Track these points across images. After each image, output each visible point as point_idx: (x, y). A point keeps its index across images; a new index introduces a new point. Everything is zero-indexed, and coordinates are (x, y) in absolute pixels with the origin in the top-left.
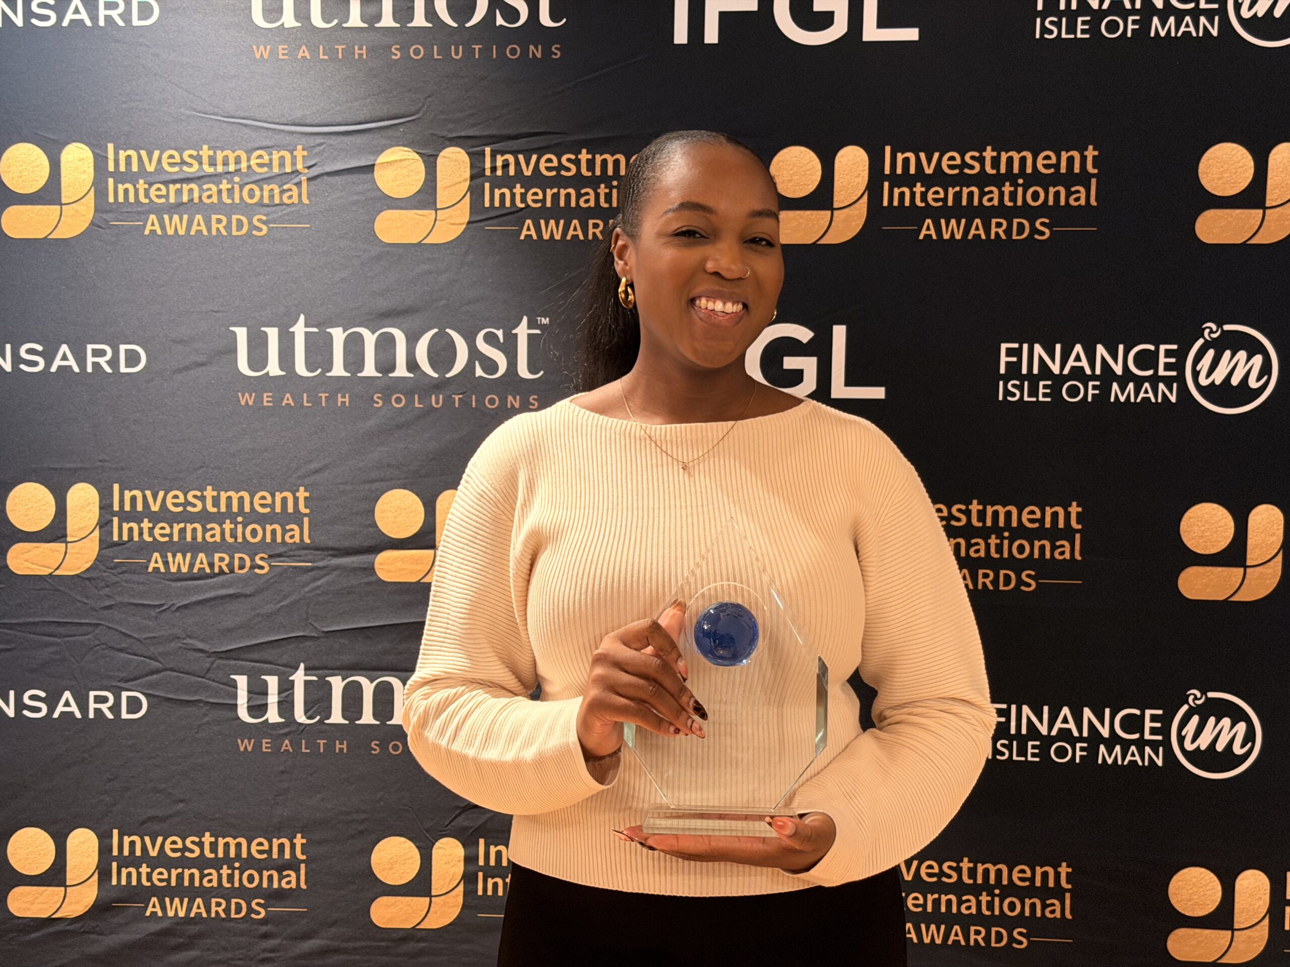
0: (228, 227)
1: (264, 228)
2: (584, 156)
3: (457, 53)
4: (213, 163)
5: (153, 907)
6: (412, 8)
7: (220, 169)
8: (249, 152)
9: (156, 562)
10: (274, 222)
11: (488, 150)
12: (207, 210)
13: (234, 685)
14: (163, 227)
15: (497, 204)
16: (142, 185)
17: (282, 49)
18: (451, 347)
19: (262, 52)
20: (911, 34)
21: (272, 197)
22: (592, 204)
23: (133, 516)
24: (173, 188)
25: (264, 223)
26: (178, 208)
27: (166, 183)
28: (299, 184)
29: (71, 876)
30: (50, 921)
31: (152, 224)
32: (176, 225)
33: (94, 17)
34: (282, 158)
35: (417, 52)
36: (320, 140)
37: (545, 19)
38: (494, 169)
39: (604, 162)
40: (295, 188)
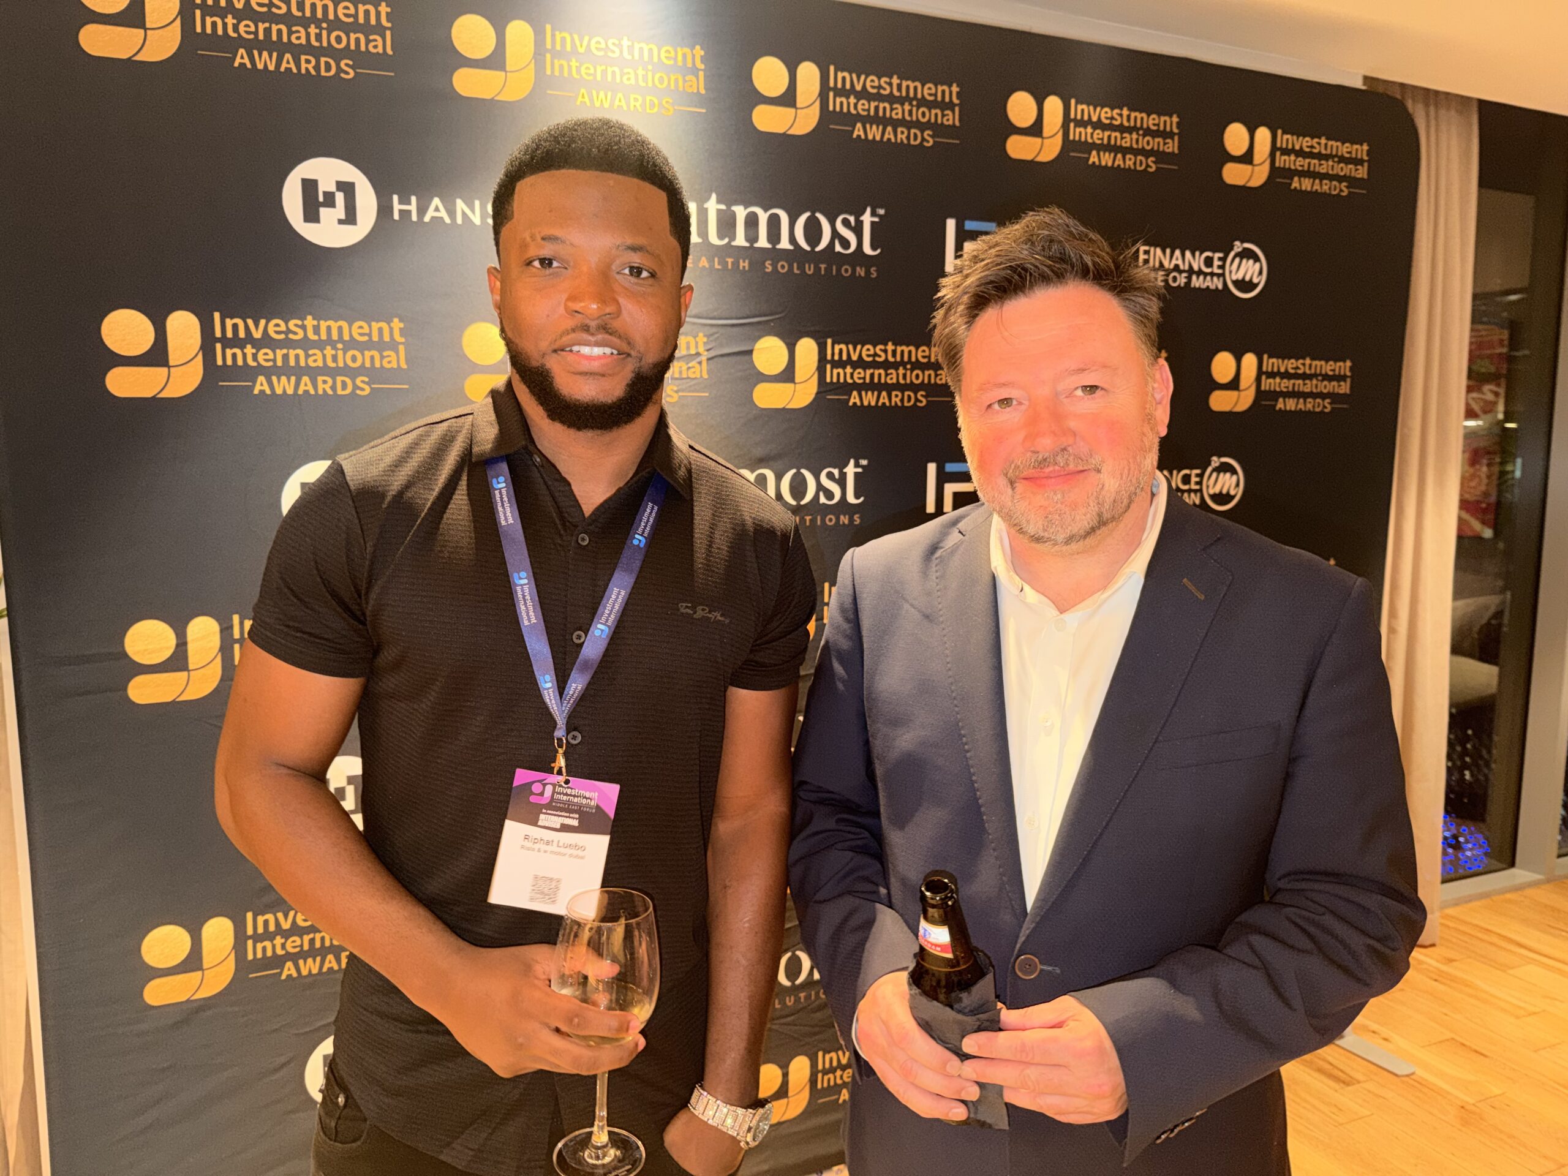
1: (675, 395)
2: (890, 347)
3: (810, 269)
6: (779, 234)
10: (683, 391)
11: (829, 341)
15: (835, 380)
18: (804, 481)
21: (681, 372)
22: (894, 381)
25: (677, 392)
28: (700, 363)
35: (783, 267)
36: (716, 330)
37: (867, 250)
38: (833, 354)
39: (902, 352)
40: (697, 366)
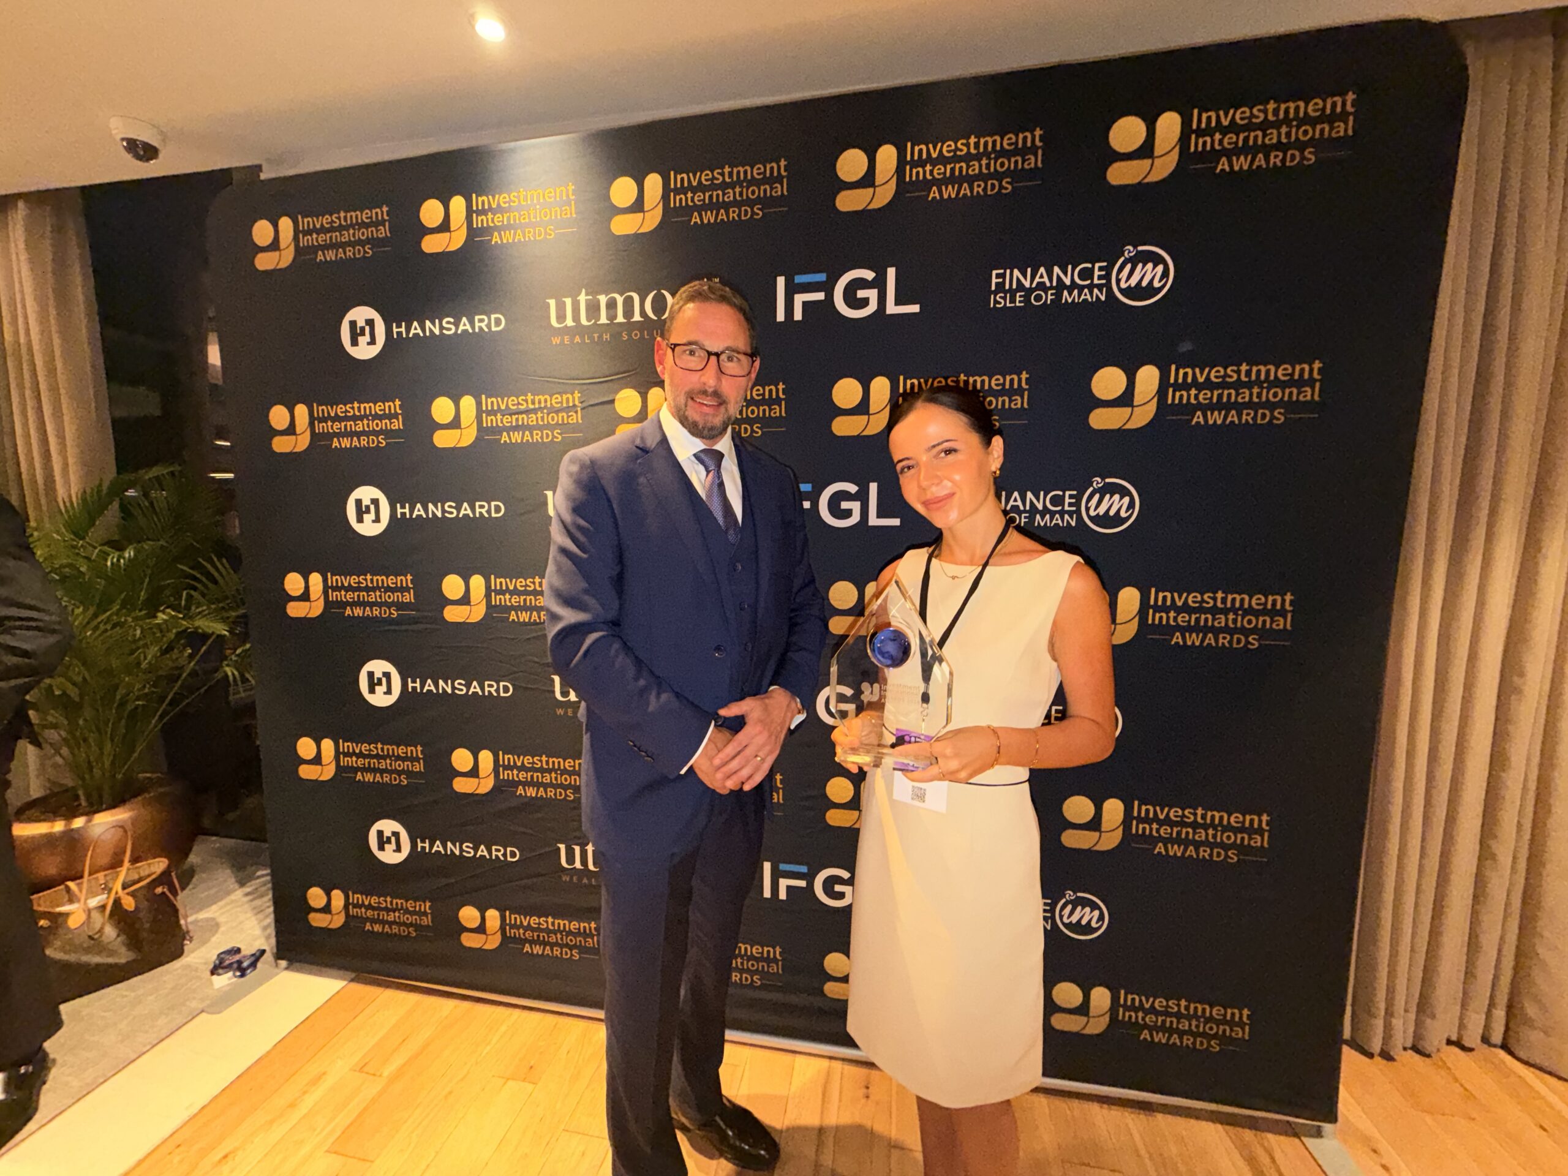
0: (542, 438)
1: (560, 437)
4: (533, 403)
5: (520, 791)
6: (633, 311)
7: (537, 406)
8: (551, 396)
9: (513, 616)
10: (565, 433)
12: (530, 428)
13: (553, 681)
14: (510, 439)
16: (499, 416)
17: (566, 338)
19: (556, 341)
20: (915, 308)
21: (563, 420)
23: (502, 592)
24: (514, 417)
25: (559, 434)
26: (517, 428)
27: (511, 415)
28: (576, 412)
29: (482, 774)
30: (472, 795)
31: (505, 438)
32: (516, 437)
33: (473, 327)
34: (568, 399)
35: (636, 335)
36: (585, 387)
40: (574, 414)
